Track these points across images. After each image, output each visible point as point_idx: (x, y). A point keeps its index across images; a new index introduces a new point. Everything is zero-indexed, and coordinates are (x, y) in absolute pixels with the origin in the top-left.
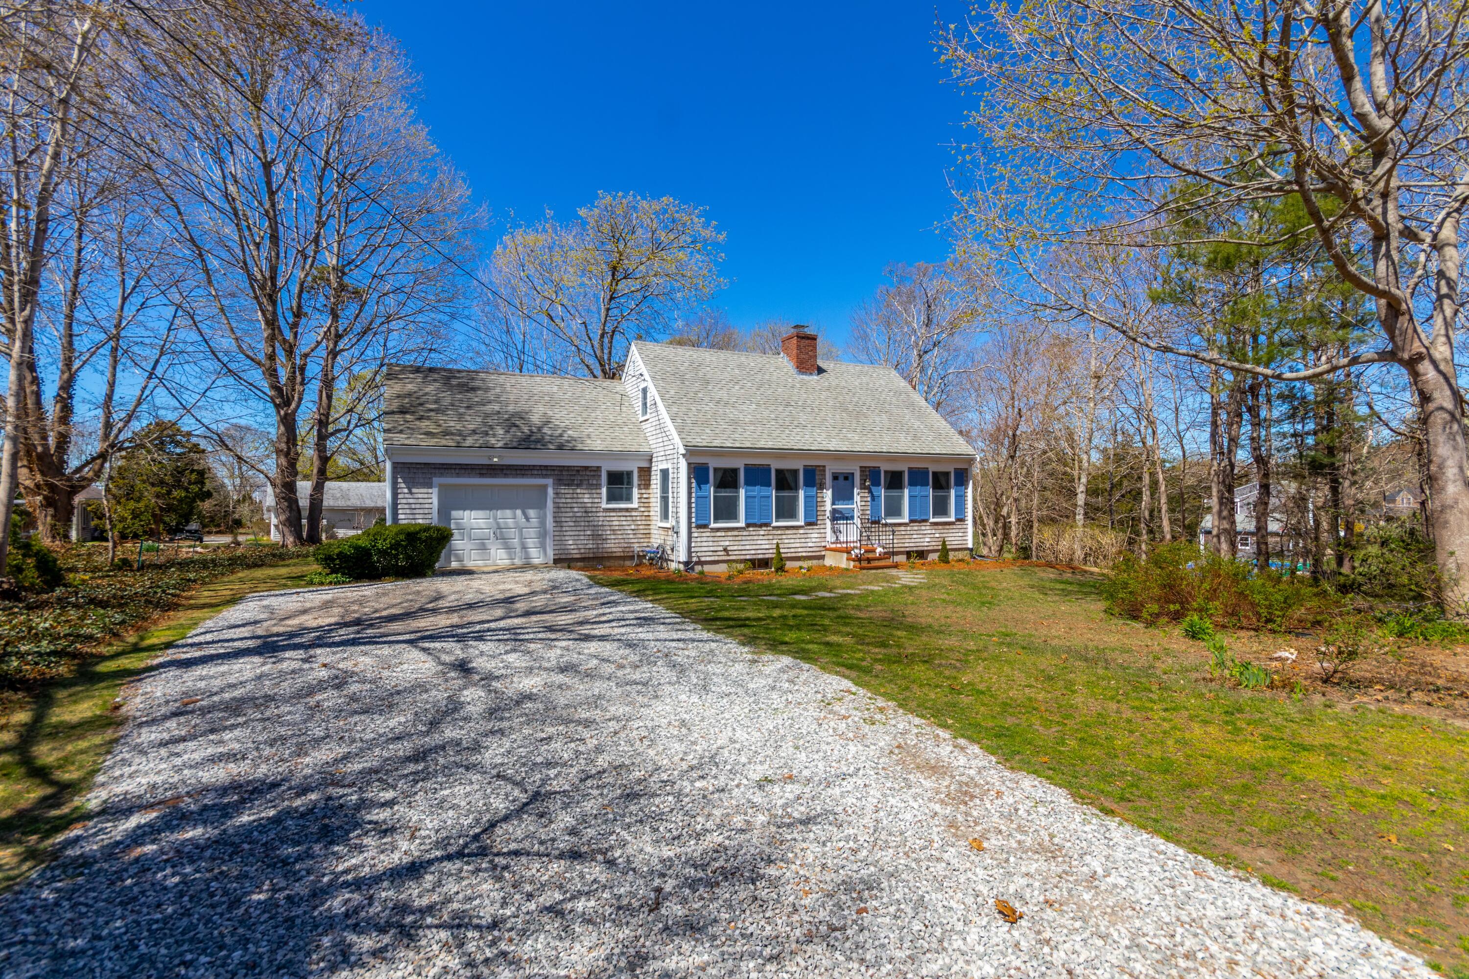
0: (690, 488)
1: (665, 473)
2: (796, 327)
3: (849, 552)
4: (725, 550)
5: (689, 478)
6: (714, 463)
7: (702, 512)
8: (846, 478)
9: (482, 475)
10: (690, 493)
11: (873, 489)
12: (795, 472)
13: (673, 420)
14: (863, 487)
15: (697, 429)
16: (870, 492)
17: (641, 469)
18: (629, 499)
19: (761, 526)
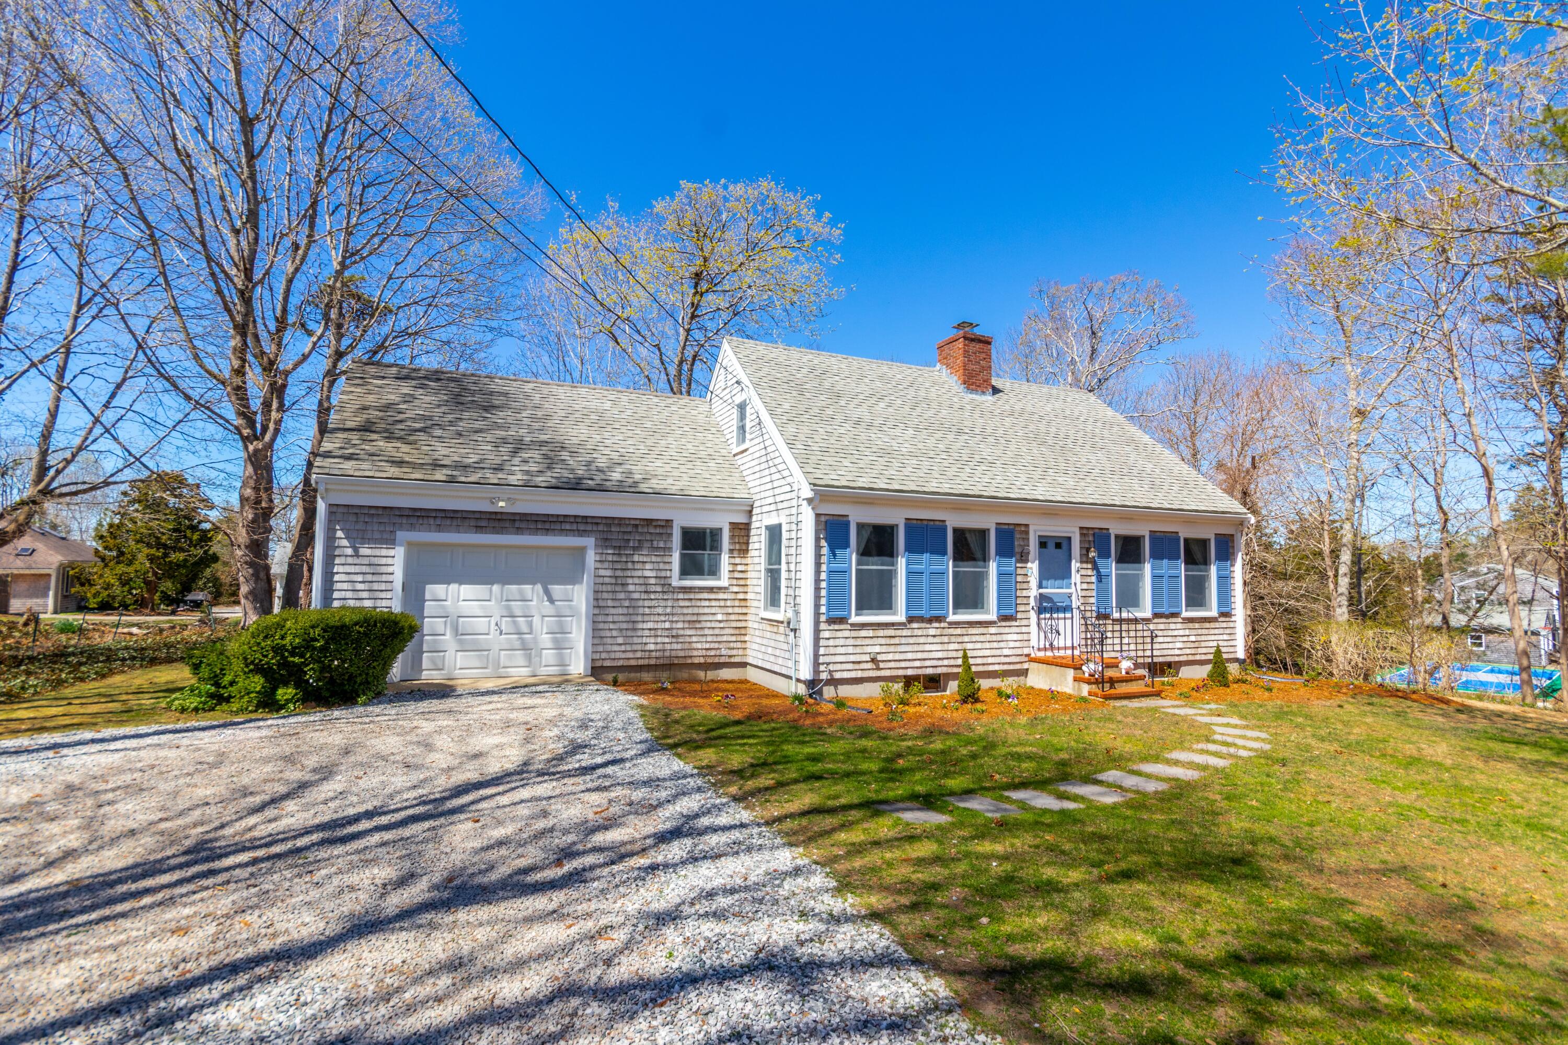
0: (818, 556)
1: (774, 533)
2: (960, 326)
3: (1078, 668)
4: (873, 660)
5: (817, 539)
6: (857, 515)
7: (836, 596)
8: (1058, 546)
9: (479, 529)
10: (818, 564)
11: (1100, 562)
12: (983, 534)
13: (790, 445)
14: (1085, 558)
15: (830, 460)
16: (1095, 567)
17: (734, 526)
18: (714, 572)
19: (930, 620)
